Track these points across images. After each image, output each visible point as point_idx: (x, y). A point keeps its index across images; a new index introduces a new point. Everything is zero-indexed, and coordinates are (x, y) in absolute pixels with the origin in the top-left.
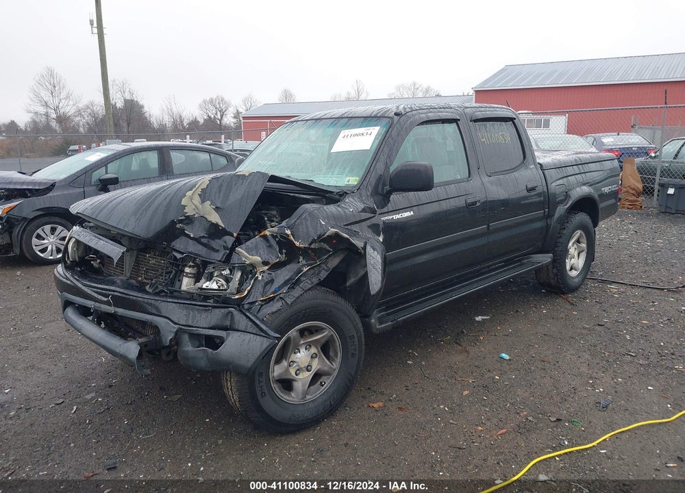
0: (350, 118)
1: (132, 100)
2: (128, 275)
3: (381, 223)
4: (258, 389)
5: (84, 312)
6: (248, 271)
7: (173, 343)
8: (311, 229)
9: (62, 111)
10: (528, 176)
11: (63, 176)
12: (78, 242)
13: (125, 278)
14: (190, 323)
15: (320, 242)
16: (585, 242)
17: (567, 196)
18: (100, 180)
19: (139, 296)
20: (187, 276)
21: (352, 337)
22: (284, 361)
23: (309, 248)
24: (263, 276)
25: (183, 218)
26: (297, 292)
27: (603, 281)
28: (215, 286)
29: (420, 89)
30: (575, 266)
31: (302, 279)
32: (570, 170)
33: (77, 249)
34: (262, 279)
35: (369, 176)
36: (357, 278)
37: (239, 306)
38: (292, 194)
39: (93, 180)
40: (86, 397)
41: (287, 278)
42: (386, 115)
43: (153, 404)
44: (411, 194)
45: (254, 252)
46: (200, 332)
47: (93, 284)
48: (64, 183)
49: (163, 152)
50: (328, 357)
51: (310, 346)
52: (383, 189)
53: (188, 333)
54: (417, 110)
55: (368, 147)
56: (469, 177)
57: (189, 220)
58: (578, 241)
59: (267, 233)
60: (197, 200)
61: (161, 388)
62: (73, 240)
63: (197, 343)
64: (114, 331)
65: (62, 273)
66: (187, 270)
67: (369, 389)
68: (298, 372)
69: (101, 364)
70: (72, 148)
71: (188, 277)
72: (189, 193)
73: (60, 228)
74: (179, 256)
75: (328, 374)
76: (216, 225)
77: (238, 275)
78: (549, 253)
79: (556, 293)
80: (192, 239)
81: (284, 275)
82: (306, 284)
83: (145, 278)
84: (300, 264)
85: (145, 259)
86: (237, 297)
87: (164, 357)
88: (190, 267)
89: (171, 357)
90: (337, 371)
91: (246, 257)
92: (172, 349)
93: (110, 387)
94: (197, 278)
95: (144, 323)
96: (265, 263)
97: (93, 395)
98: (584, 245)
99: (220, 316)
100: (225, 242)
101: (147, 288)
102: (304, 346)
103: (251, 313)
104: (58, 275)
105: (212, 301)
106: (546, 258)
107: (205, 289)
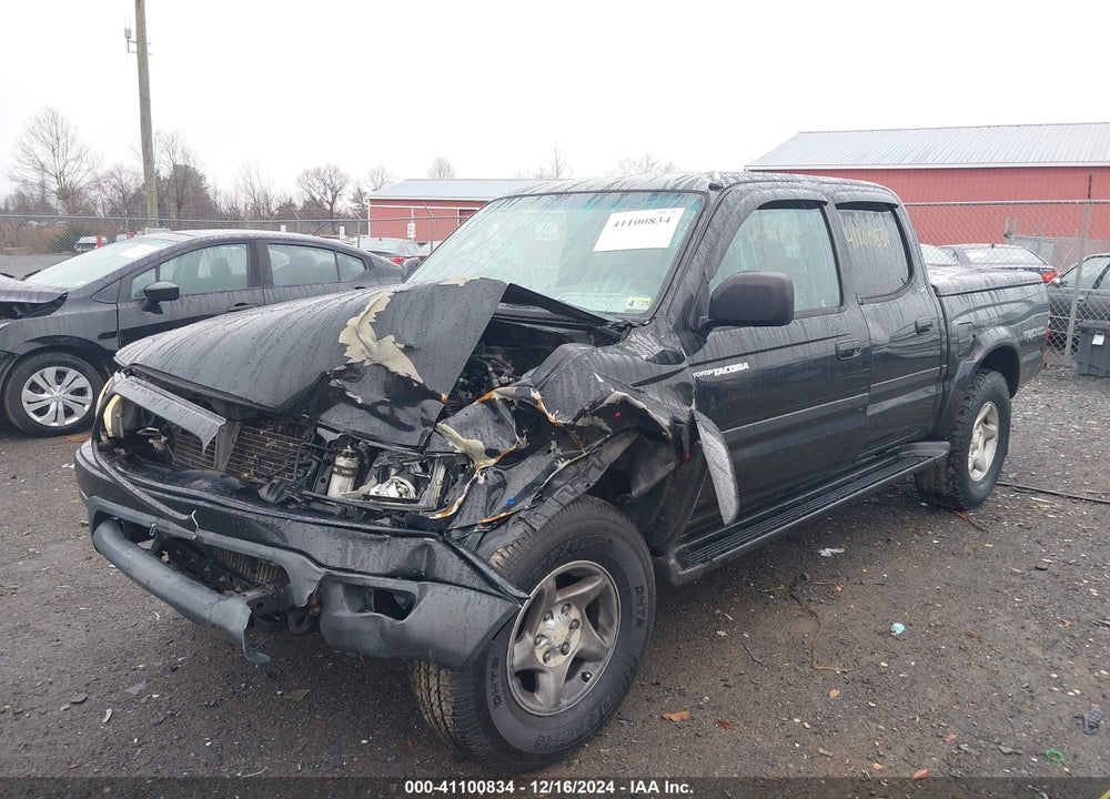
0: (624, 191)
1: (187, 167)
2: (223, 466)
3: (693, 382)
4: (490, 690)
5: (134, 533)
6: (460, 467)
7: (314, 602)
8: (577, 391)
9: (68, 179)
10: (916, 307)
11: (80, 284)
12: (124, 402)
13: (217, 474)
14: (349, 565)
15: (593, 414)
16: (997, 421)
17: (975, 344)
18: (144, 291)
19: (248, 509)
20: (339, 473)
21: (639, 590)
22: (527, 634)
23: (572, 427)
24: (486, 478)
25: (344, 367)
26: (550, 507)
27: (1022, 490)
28: (392, 492)
29: (656, 166)
30: (980, 462)
31: (557, 483)
32: (979, 299)
33: (122, 416)
34: (485, 484)
35: (670, 296)
36: (652, 483)
37: (441, 533)
38: (527, 325)
39: (133, 292)
40: (129, 690)
41: (529, 480)
42: (694, 189)
43: (258, 707)
44: (745, 330)
45: (471, 432)
46: (367, 583)
47: (155, 484)
48: (82, 295)
49: (256, 248)
50: (596, 626)
51: (569, 605)
52: (697, 319)
53: (344, 584)
54: (746, 182)
55: (666, 245)
56: (841, 304)
57: (353, 372)
58: (985, 421)
59: (495, 395)
60: (368, 334)
61: (270, 676)
62: (116, 398)
63: (360, 604)
64: (188, 570)
65: (91, 459)
66: (341, 461)
67: (657, 683)
68: (547, 655)
69: (153, 625)
70: (83, 240)
71: (344, 475)
72: (353, 322)
73: (72, 373)
74: (329, 436)
75: (595, 658)
76: (408, 380)
77: (440, 474)
78: (942, 439)
79: (947, 509)
80: (360, 406)
81: (524, 475)
82: (565, 493)
83: (256, 475)
84: (552, 455)
85: (255, 438)
86: (438, 516)
87: (292, 627)
88: (346, 456)
89: (304, 627)
90: (611, 651)
91: (456, 441)
92: (311, 612)
93: (174, 670)
94: (359, 478)
95: (253, 561)
96: (490, 453)
97: (141, 686)
98: (994, 428)
99: (407, 552)
100: (424, 411)
101: (263, 493)
102: (560, 606)
103: (466, 548)
104: (83, 464)
105: (387, 521)
106: (939, 450)
107: (373, 497)
